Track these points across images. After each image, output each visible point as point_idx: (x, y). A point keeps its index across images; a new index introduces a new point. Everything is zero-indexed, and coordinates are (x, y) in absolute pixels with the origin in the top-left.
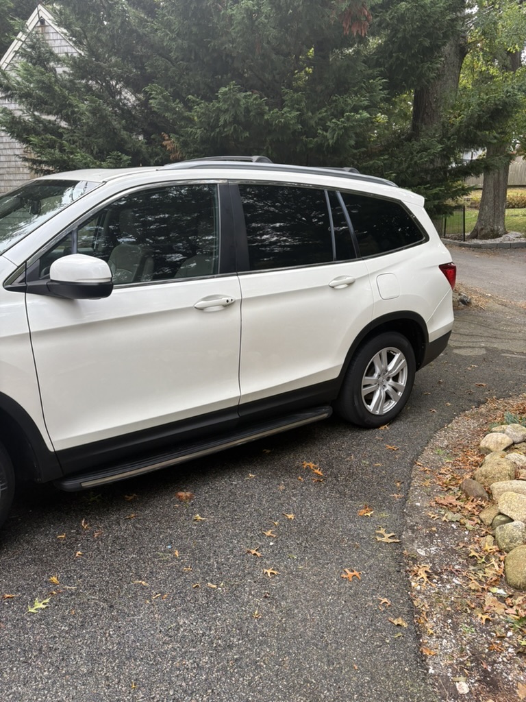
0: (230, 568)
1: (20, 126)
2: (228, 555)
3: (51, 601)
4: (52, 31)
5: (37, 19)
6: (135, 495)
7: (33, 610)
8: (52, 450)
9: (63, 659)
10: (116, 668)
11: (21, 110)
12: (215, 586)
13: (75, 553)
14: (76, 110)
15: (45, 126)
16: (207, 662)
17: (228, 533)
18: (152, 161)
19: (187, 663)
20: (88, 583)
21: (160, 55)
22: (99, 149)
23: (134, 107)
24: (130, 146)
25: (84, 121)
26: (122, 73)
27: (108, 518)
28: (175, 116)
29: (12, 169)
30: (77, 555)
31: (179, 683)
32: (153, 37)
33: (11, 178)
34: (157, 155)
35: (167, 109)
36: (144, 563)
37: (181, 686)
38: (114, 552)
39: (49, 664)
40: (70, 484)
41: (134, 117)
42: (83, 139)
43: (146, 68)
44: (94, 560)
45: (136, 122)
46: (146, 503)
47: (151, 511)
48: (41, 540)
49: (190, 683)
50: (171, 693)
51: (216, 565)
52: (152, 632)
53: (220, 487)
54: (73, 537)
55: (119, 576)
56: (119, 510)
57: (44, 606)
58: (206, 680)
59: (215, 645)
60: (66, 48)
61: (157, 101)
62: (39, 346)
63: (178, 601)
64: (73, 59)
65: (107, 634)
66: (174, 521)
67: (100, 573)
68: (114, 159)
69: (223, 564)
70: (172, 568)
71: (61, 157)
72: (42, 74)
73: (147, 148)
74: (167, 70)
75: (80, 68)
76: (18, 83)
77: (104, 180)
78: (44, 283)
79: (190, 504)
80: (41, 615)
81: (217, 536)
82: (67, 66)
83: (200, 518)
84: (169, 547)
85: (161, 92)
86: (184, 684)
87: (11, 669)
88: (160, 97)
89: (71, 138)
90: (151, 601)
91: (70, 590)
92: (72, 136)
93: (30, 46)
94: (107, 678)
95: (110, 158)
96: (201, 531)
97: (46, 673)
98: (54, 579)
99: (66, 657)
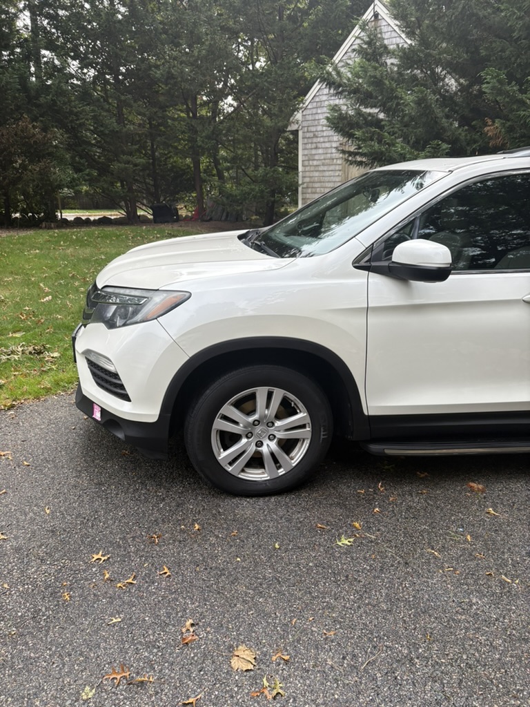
0: (527, 569)
1: (346, 122)
2: (523, 556)
3: (354, 542)
4: (384, 23)
5: (372, 13)
6: (426, 474)
7: (340, 544)
8: (366, 413)
9: (366, 591)
10: (412, 616)
11: (346, 105)
12: (510, 581)
13: (374, 509)
14: (402, 101)
15: (365, 119)
16: (500, 645)
17: (524, 536)
18: (468, 148)
19: (480, 638)
20: (385, 537)
21: (499, 37)
22: (417, 139)
23: (456, 93)
24: (449, 134)
25: (407, 112)
26: (452, 59)
27: (401, 488)
28: (507, 100)
29: (327, 161)
30: (375, 511)
31: (472, 652)
32: (494, 18)
33: (325, 169)
34: (475, 142)
35: (500, 92)
36: (436, 536)
37: (474, 655)
38: (407, 518)
39: (354, 591)
40: (375, 448)
41: (456, 104)
42: (403, 130)
43: (481, 51)
44: (390, 519)
45: (457, 108)
46: (437, 484)
47: (442, 492)
48: (344, 489)
49: (484, 656)
50: (465, 657)
51: (510, 561)
52: (446, 599)
53: (516, 489)
54: (371, 495)
55: (413, 540)
56: (411, 483)
57: (349, 544)
58: (499, 659)
59: (509, 633)
60: (394, 39)
61: (490, 85)
62: (373, 319)
63: (470, 581)
64: (403, 49)
65: (404, 585)
66: (465, 508)
67: (395, 532)
68: (433, 148)
69: (518, 563)
70: (464, 549)
71: (380, 149)
72: (376, 68)
73: (466, 135)
74: (503, 50)
75: (408, 59)
76: (349, 79)
77: (450, 169)
78: (385, 264)
79: (482, 496)
80: (346, 549)
81: (511, 535)
82: (395, 58)
83: (493, 512)
84: (461, 530)
85: (498, 76)
86: (477, 654)
87: (325, 583)
88: (495, 81)
89: (392, 130)
90: (443, 572)
91: (371, 538)
92: (392, 128)
93: (366, 43)
94: (405, 622)
95: (429, 147)
96: (494, 525)
97: (352, 597)
98: (357, 525)
99: (368, 590)
